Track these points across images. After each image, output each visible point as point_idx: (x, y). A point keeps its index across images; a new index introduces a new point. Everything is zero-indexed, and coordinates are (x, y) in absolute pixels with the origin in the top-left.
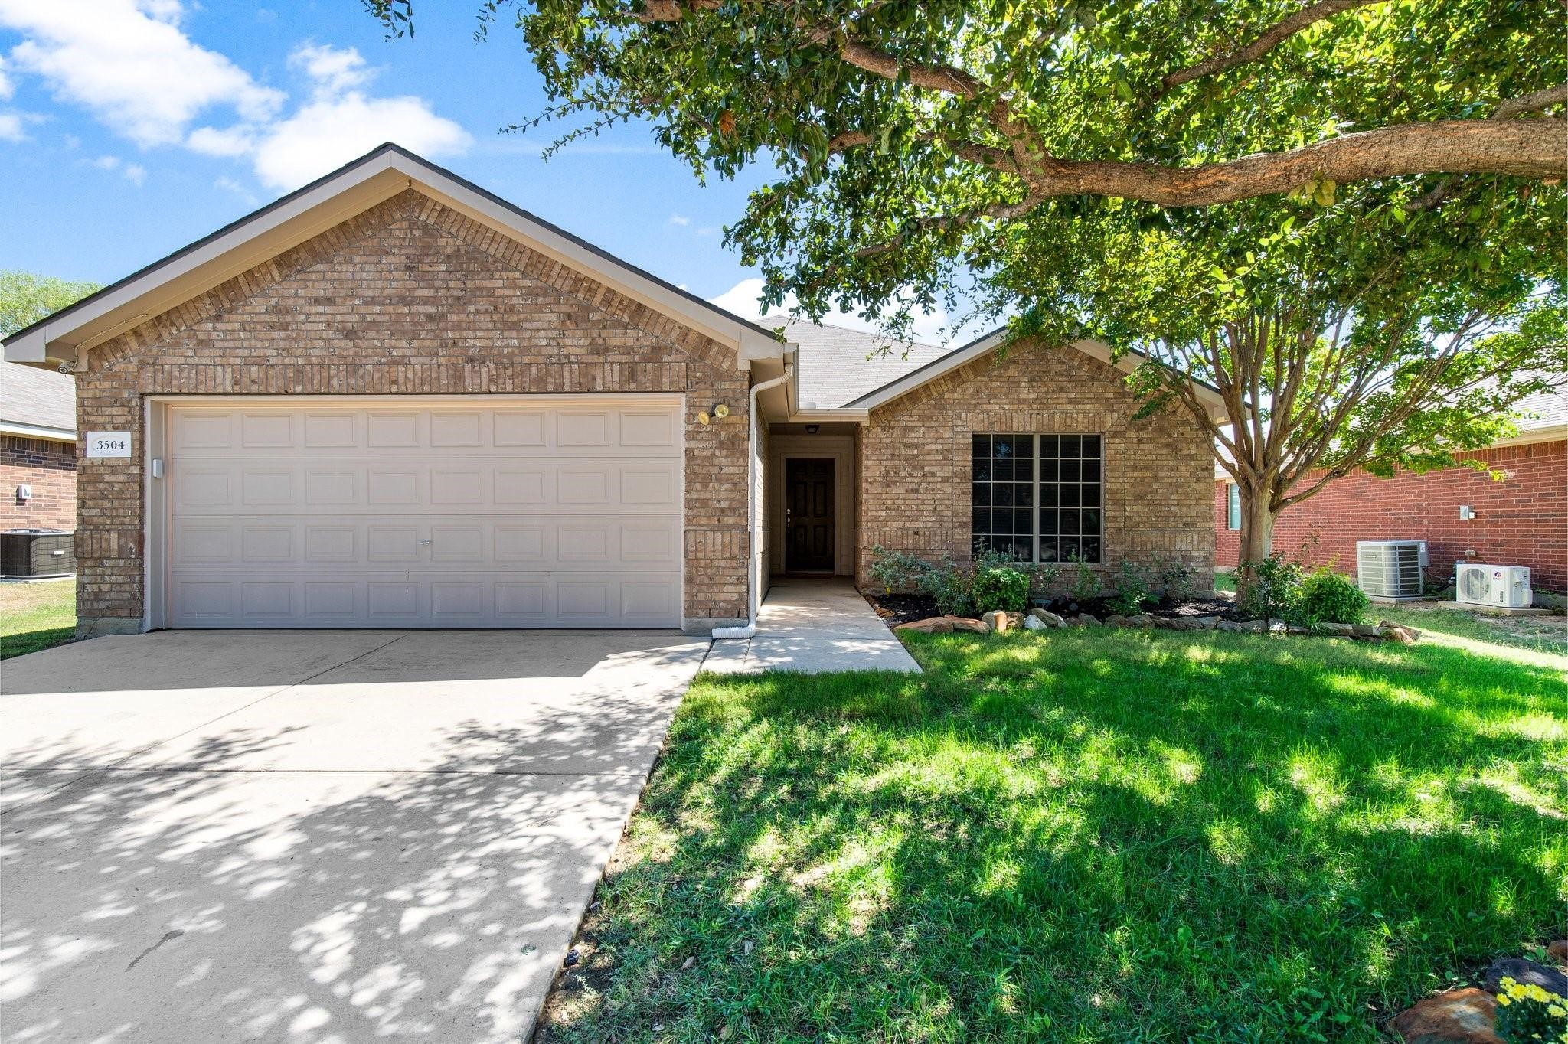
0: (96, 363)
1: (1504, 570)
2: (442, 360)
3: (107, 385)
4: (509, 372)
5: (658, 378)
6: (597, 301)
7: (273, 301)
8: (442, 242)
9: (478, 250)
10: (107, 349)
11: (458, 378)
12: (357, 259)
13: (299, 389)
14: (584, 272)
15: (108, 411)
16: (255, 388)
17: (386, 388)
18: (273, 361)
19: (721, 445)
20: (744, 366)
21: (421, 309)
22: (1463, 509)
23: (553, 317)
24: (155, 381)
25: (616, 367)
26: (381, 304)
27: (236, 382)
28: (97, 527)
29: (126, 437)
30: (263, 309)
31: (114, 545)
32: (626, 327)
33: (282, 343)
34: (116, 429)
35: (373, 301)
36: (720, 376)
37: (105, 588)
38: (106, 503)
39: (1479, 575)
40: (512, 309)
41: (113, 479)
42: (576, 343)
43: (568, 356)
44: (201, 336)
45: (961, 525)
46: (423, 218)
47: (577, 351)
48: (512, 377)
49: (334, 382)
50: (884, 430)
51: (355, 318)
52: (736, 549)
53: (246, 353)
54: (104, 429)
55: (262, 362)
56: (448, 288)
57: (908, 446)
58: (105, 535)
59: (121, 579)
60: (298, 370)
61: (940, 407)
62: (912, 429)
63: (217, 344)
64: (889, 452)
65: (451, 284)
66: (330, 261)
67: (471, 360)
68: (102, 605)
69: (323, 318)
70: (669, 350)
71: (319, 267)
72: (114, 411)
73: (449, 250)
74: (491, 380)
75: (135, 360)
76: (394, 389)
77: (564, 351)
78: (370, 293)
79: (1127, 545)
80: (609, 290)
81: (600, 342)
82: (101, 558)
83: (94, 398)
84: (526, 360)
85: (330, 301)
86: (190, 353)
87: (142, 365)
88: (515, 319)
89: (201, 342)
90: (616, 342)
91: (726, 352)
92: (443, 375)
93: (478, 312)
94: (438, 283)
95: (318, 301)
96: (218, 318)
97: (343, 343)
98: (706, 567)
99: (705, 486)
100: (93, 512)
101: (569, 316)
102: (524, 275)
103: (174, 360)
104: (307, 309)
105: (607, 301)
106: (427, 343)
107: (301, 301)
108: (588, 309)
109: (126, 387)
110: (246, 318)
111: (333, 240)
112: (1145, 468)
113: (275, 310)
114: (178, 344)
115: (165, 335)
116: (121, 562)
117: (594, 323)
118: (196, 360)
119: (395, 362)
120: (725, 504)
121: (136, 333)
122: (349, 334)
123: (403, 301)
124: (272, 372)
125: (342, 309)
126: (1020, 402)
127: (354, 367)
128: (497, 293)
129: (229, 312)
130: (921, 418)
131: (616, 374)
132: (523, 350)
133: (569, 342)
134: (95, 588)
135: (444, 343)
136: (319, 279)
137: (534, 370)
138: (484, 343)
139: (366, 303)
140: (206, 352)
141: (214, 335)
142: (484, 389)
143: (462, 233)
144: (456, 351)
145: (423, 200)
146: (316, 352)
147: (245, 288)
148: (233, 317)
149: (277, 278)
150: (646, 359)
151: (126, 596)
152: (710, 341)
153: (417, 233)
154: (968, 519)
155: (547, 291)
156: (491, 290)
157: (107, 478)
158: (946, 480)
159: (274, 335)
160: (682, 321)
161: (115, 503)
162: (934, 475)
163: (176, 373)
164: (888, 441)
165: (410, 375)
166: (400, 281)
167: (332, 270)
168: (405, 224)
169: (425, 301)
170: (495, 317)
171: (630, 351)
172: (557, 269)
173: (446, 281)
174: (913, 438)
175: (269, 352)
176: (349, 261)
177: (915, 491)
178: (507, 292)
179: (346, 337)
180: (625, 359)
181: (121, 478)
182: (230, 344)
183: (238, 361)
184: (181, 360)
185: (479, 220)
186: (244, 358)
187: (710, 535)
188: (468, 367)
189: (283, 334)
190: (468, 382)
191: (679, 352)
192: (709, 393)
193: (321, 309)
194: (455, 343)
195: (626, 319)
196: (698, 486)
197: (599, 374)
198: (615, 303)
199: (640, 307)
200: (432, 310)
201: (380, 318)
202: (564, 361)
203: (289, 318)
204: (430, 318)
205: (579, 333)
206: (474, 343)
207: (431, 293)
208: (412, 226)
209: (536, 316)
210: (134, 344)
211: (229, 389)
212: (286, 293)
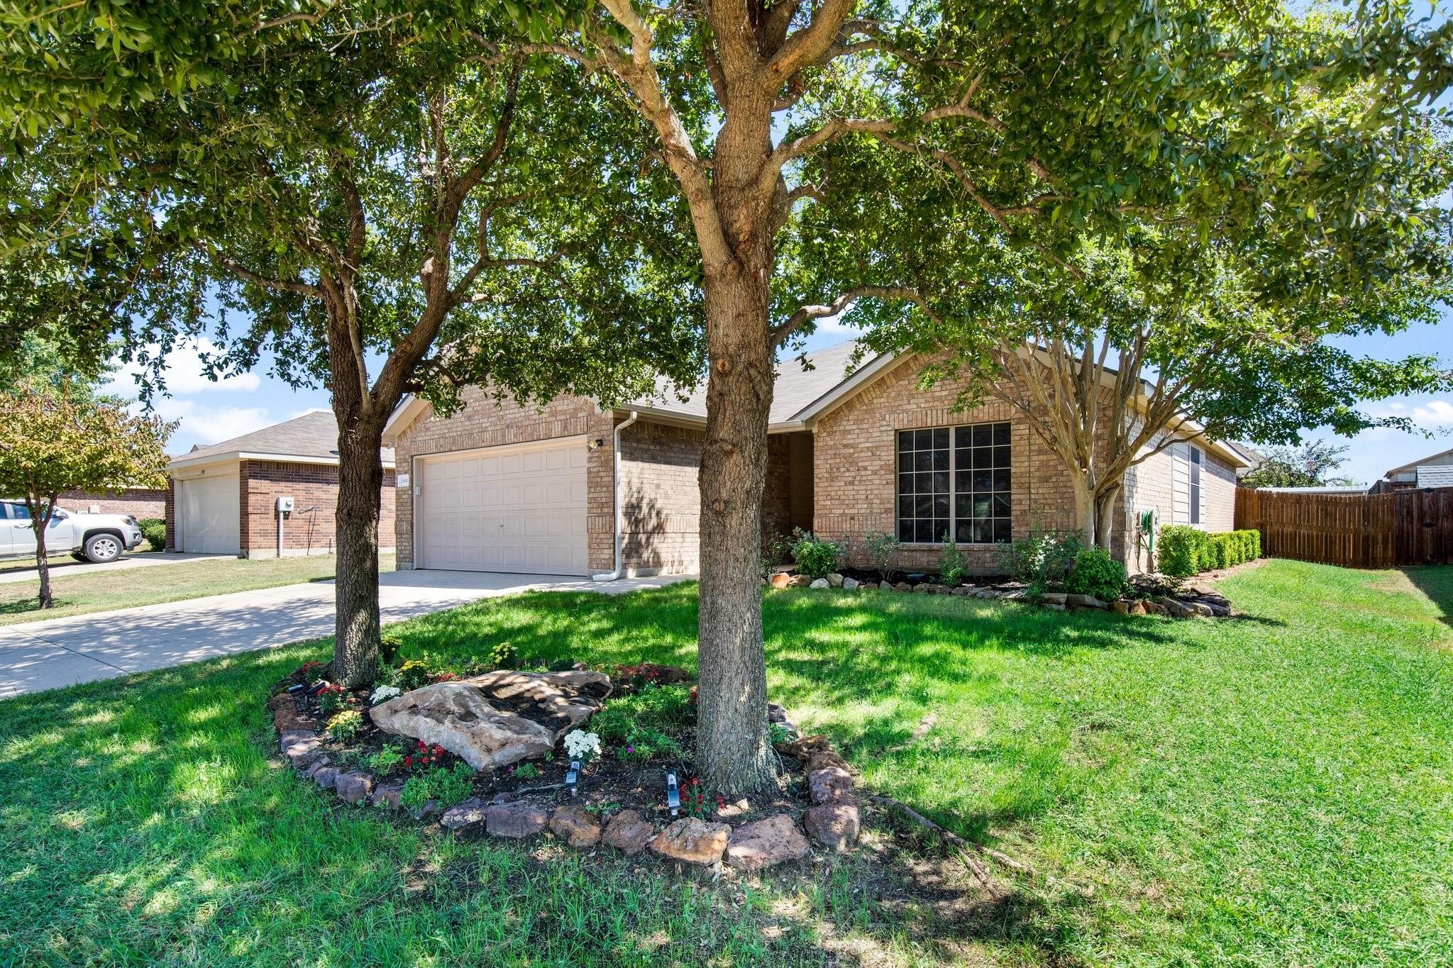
0: (400, 443)
3: (402, 453)
5: (575, 427)
16: (442, 449)
18: (446, 435)
24: (414, 449)
27: (436, 447)
28: (400, 519)
29: (408, 478)
31: (405, 527)
34: (405, 473)
37: (403, 548)
38: (402, 508)
41: (405, 498)
44: (427, 425)
50: (829, 435)
53: (439, 432)
54: (402, 474)
55: (443, 436)
57: (845, 446)
58: (402, 523)
59: (407, 543)
61: (871, 411)
62: (849, 432)
63: (431, 429)
64: (832, 452)
68: (402, 556)
72: (404, 464)
75: (410, 440)
76: (483, 445)
79: (1032, 528)
82: (402, 534)
83: (399, 459)
86: (424, 434)
89: (427, 428)
100: (400, 512)
109: (407, 453)
114: (421, 430)
115: (417, 427)
116: (407, 536)
118: (425, 438)
121: (410, 427)
126: (934, 399)
127: (471, 435)
130: (857, 422)
134: (400, 548)
137: (529, 428)
140: (428, 433)
141: (430, 425)
151: (408, 552)
154: (891, 505)
157: (403, 496)
158: (875, 473)
161: (405, 508)
162: (866, 469)
163: (420, 444)
164: (831, 443)
174: (850, 439)
177: (852, 483)
184: (421, 438)
186: (438, 435)
188: (507, 430)
210: (409, 432)
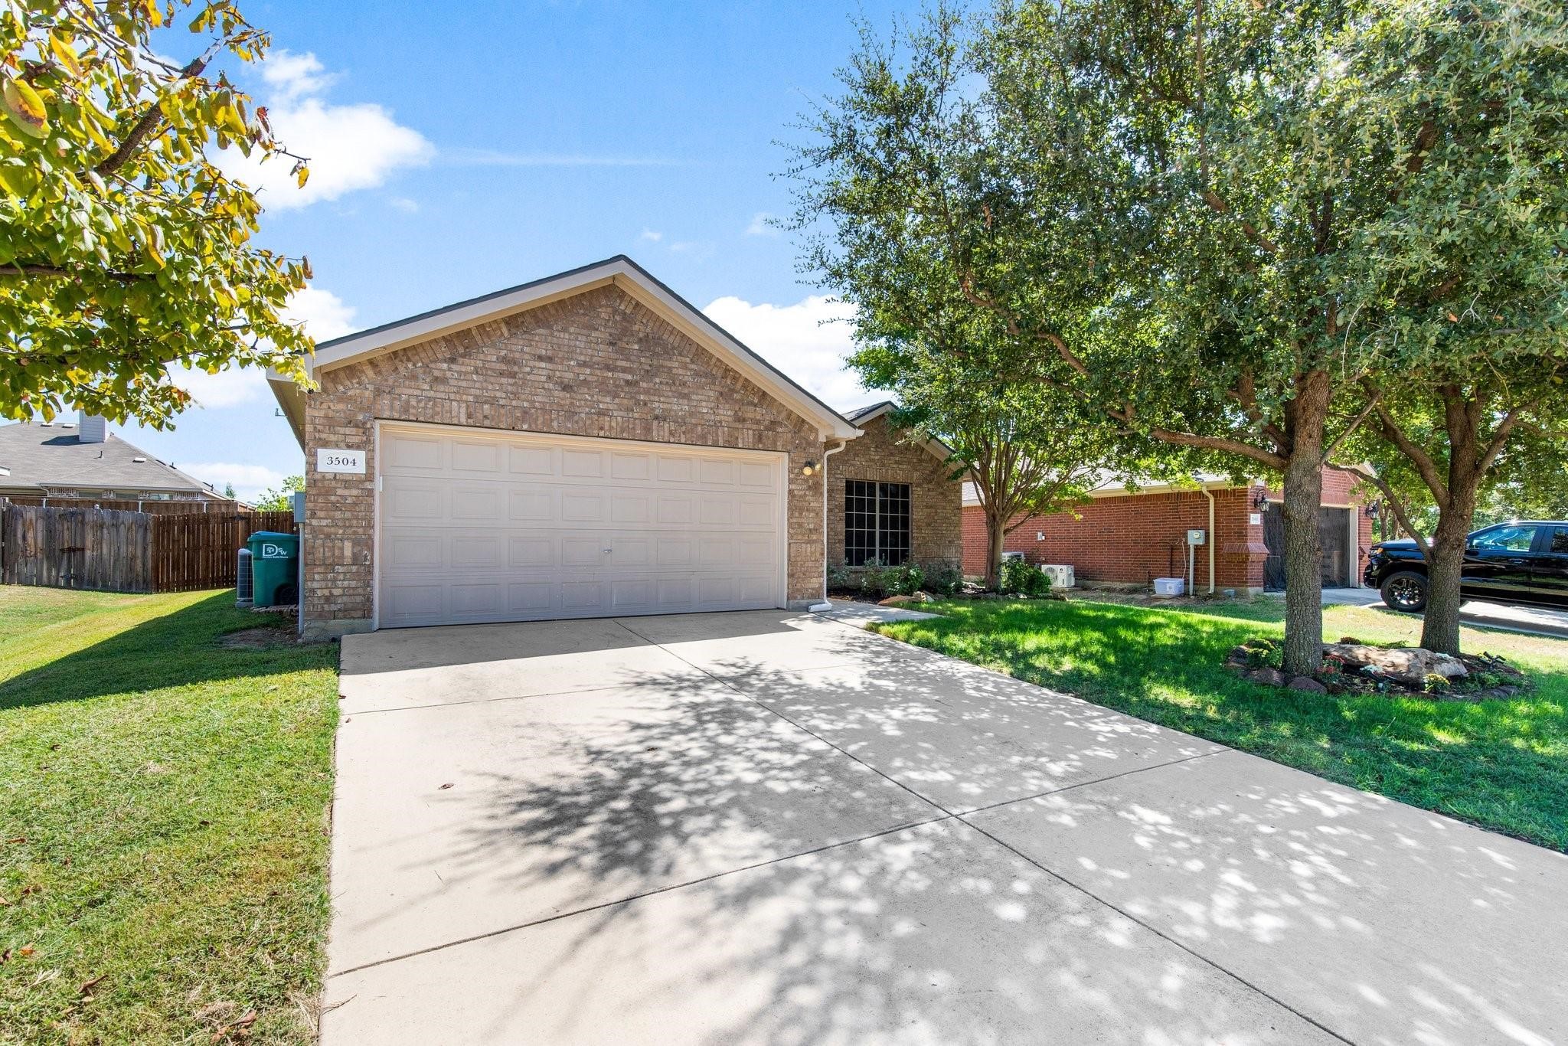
0: (330, 386)
1: (1064, 567)
2: (636, 415)
3: (341, 406)
4: (683, 429)
5: (775, 443)
6: (739, 386)
7: (503, 353)
8: (636, 328)
9: (660, 338)
10: (342, 375)
11: (648, 429)
12: (572, 330)
13: (525, 427)
14: (732, 365)
15: (342, 430)
16: (487, 423)
17: (595, 432)
18: (501, 402)
19: (810, 488)
20: (822, 439)
21: (621, 375)
22: (1040, 534)
23: (711, 393)
24: (392, 408)
25: (751, 432)
26: (591, 367)
27: (469, 416)
28: (328, 536)
29: (360, 456)
30: (494, 358)
31: (348, 552)
32: (756, 406)
33: (510, 388)
34: (349, 447)
35: (584, 364)
36: (810, 444)
37: (336, 592)
38: (338, 515)
39: (1052, 570)
40: (684, 384)
41: (346, 492)
42: (726, 413)
43: (720, 422)
44: (436, 373)
45: (840, 541)
46: (622, 307)
47: (726, 418)
48: (684, 433)
49: (555, 424)
51: (571, 376)
52: (818, 555)
53: (478, 392)
54: (337, 446)
55: (492, 401)
56: (641, 363)
58: (338, 543)
59: (353, 584)
60: (525, 412)
63: (452, 382)
65: (643, 360)
66: (550, 327)
67: (656, 418)
68: (334, 607)
69: (545, 372)
70: (780, 424)
71: (541, 331)
72: (348, 431)
73: (641, 335)
74: (671, 433)
75: (371, 387)
76: (602, 433)
77: (718, 418)
78: (582, 358)
79: (923, 555)
80: (746, 380)
81: (740, 414)
82: (332, 565)
83: (326, 417)
84: (693, 421)
85: (550, 359)
86: (426, 387)
87: (378, 392)
88: (686, 391)
89: (436, 379)
90: (750, 415)
91: (812, 429)
92: (638, 427)
93: (661, 383)
94: (632, 358)
95: (540, 358)
96: (453, 360)
97: (562, 394)
98: (802, 566)
99: (801, 514)
100: (324, 523)
101: (721, 394)
102: (692, 362)
103: (410, 391)
104: (531, 363)
105: (744, 387)
106: (625, 401)
107: (527, 357)
108: (733, 391)
109: (361, 410)
110: (480, 364)
111: (553, 312)
112: (931, 507)
113: (504, 360)
114: (414, 377)
115: (401, 369)
116: (354, 568)
117: (737, 401)
118: (431, 394)
119: (601, 413)
120: (811, 526)
121: (372, 363)
122: (566, 388)
123: (608, 368)
124: (502, 411)
125: (560, 367)
126: (871, 461)
127: (571, 414)
128: (674, 371)
129: (464, 356)
131: (751, 436)
132: (692, 414)
133: (721, 412)
134: (326, 592)
135: (637, 403)
136: (541, 341)
137: (699, 428)
138: (665, 406)
139: (579, 365)
140: (442, 388)
141: (448, 374)
142: (666, 439)
143: (651, 324)
144: (646, 409)
145: (622, 295)
146: (539, 399)
147: (478, 338)
148: (467, 361)
149: (506, 334)
150: (767, 429)
151: (359, 599)
152: (803, 421)
153: (618, 318)
154: (843, 537)
155: (706, 375)
156: (670, 369)
157: (339, 492)
159: (504, 380)
160: (790, 407)
161: (348, 515)
163: (413, 402)
165: (614, 424)
166: (604, 353)
167: (552, 335)
168: (609, 310)
169: (624, 370)
170: (673, 389)
171: (758, 422)
172: (714, 360)
173: (638, 357)
175: (498, 394)
176: (564, 330)
178: (681, 371)
179: (564, 389)
180: (755, 427)
181: (355, 492)
182: (464, 384)
183: (471, 398)
184: (418, 392)
185: (663, 316)
186: (475, 396)
187: (804, 545)
188: (655, 423)
189: (511, 381)
190: (655, 433)
191: (786, 426)
192: (803, 455)
193: (543, 365)
194: (645, 404)
195: (756, 401)
196: (797, 514)
197: (740, 437)
198: (750, 389)
199: (764, 393)
200: (629, 377)
201: (590, 378)
202: (718, 424)
203: (516, 369)
204: (627, 382)
205: (727, 406)
206: (658, 407)
207: (628, 365)
208: (615, 311)
209: (700, 392)
210: (370, 372)
211: (463, 420)
212: (514, 348)
